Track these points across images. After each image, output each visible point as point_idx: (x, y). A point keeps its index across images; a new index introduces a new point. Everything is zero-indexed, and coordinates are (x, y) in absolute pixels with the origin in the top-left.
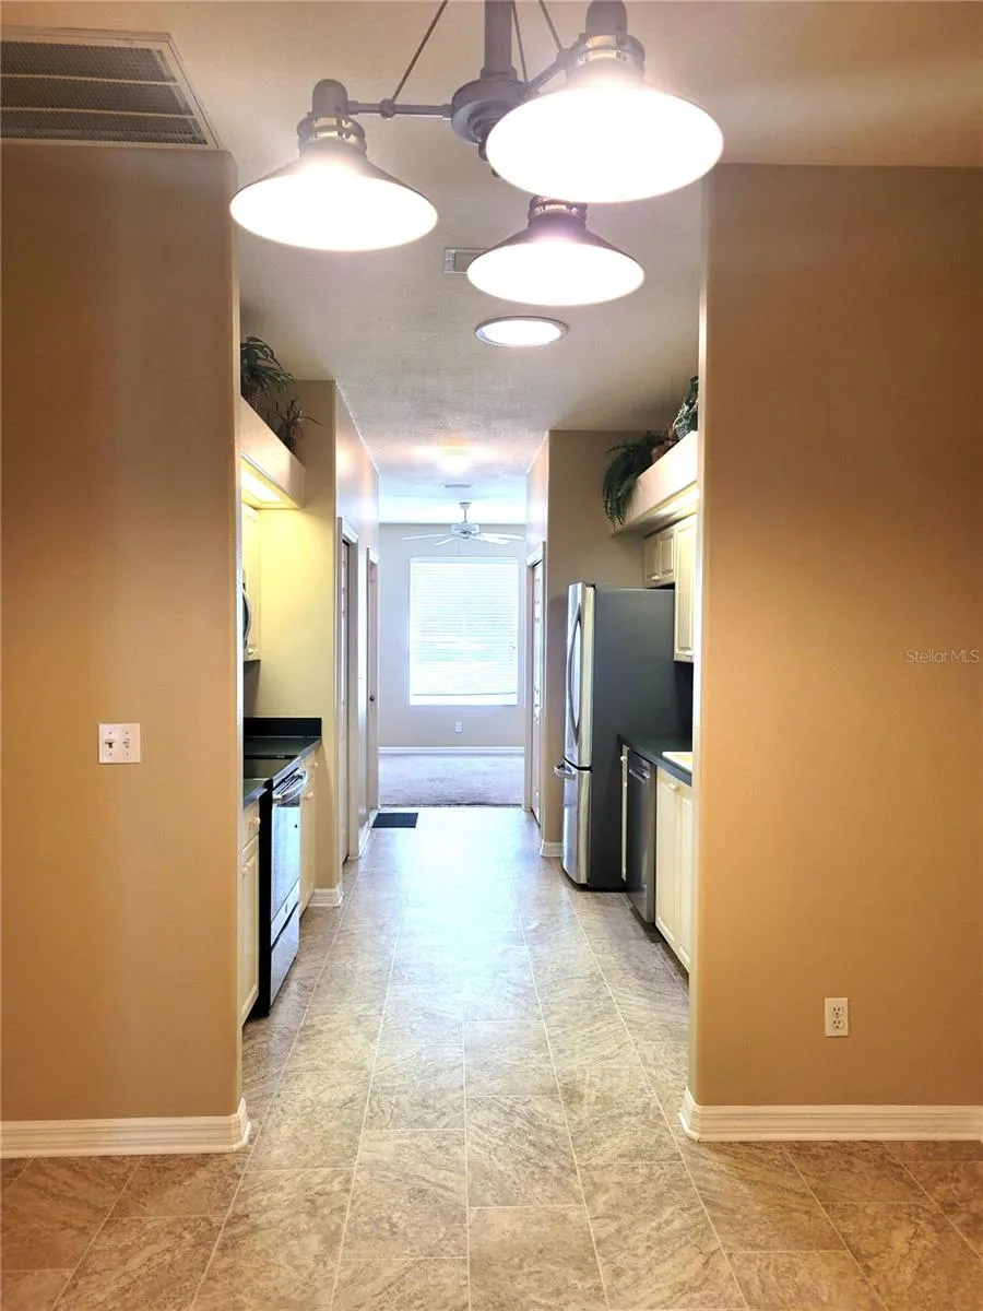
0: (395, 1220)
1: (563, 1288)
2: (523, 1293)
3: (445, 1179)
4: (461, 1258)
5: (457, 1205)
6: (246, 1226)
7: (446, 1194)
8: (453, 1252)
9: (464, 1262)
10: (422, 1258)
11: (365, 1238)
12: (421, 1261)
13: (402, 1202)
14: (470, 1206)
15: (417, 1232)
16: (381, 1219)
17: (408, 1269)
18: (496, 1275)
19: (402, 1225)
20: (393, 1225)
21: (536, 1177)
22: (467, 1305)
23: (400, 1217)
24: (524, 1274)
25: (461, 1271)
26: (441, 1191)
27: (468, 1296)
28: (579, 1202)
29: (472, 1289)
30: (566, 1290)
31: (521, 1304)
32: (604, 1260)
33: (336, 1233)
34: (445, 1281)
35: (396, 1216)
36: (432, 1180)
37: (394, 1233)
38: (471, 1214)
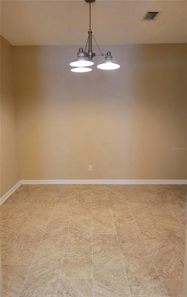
0: (113, 275)
1: (72, 257)
2: (81, 256)
3: (100, 290)
4: (94, 264)
5: (96, 279)
6: (153, 275)
7: (99, 284)
8: (96, 266)
9: (94, 263)
10: (104, 265)
11: (119, 270)
12: (104, 264)
13: (112, 281)
14: (92, 279)
15: (106, 271)
16: (117, 275)
17: (106, 262)
18: (87, 260)
19: (110, 273)
20: (113, 273)
21: (71, 289)
22: (93, 254)
23: (112, 276)
24: (80, 260)
25: (94, 261)
26: (101, 285)
27: (93, 256)
28: (61, 279)
29: (92, 257)
30: (72, 256)
31: (82, 254)
32: (61, 263)
33: (127, 272)
34: (98, 259)
35: (113, 277)
36: (104, 289)
37: (112, 271)
38: (92, 277)
